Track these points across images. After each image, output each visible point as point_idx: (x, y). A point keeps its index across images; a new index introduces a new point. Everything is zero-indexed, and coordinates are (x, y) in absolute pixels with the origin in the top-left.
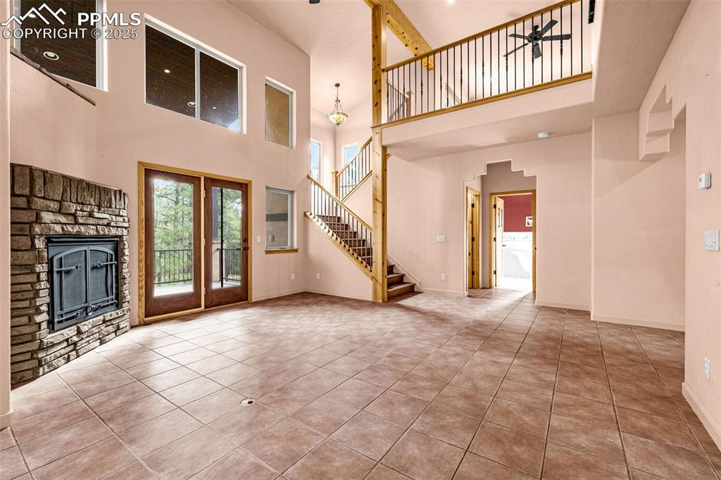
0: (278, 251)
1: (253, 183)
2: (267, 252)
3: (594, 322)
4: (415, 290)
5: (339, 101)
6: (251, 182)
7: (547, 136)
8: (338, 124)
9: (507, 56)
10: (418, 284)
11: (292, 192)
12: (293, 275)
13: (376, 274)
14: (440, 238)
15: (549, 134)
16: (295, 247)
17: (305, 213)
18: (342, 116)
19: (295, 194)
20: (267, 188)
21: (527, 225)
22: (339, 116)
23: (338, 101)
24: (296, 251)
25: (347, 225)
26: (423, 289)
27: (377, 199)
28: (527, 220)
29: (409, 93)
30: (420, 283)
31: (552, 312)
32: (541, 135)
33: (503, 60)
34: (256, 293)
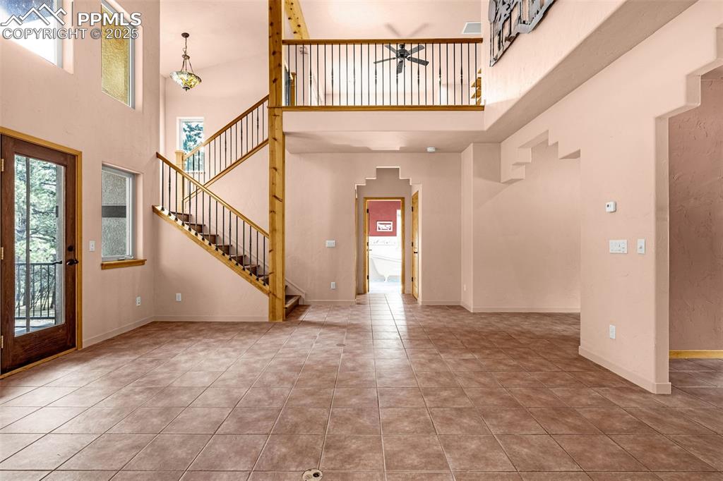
0: (115, 264)
1: (83, 154)
2: (104, 266)
3: (474, 314)
4: (300, 304)
5: (189, 58)
6: (81, 152)
7: (434, 150)
8: (187, 88)
9: (376, 63)
10: (303, 296)
11: (134, 176)
12: (138, 299)
13: (274, 288)
14: (330, 243)
15: (436, 149)
16: (141, 256)
17: (153, 208)
18: (195, 80)
19: (141, 180)
20: (103, 165)
21: (378, 230)
22: (190, 78)
23: (186, 57)
24: (142, 262)
25: (201, 226)
26: (309, 301)
27: (275, 196)
28: (378, 225)
29: (295, 75)
30: (306, 295)
31: (439, 310)
32: (430, 149)
33: (372, 66)
34: (89, 334)
